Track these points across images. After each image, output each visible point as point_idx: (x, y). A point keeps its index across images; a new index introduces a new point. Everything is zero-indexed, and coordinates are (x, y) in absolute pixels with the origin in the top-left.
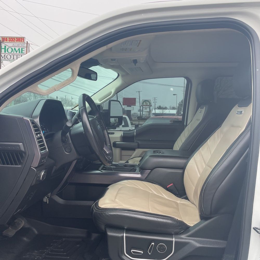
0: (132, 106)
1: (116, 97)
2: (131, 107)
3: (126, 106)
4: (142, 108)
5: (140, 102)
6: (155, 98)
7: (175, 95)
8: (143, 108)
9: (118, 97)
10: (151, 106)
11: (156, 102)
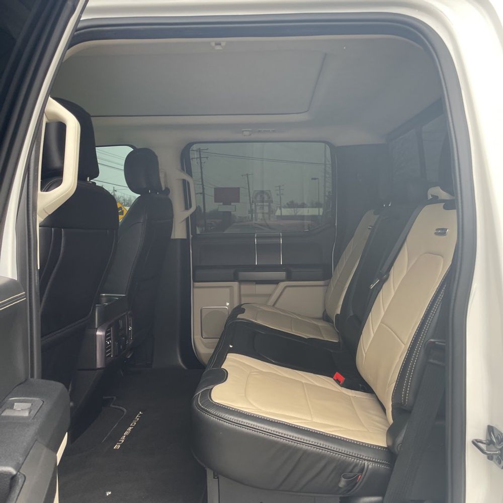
0: (232, 204)
1: (201, 186)
2: (230, 204)
3: (222, 204)
4: (253, 206)
5: (249, 196)
6: (280, 187)
7: (315, 179)
8: (256, 206)
9: (205, 187)
10: (272, 202)
11: (282, 194)
